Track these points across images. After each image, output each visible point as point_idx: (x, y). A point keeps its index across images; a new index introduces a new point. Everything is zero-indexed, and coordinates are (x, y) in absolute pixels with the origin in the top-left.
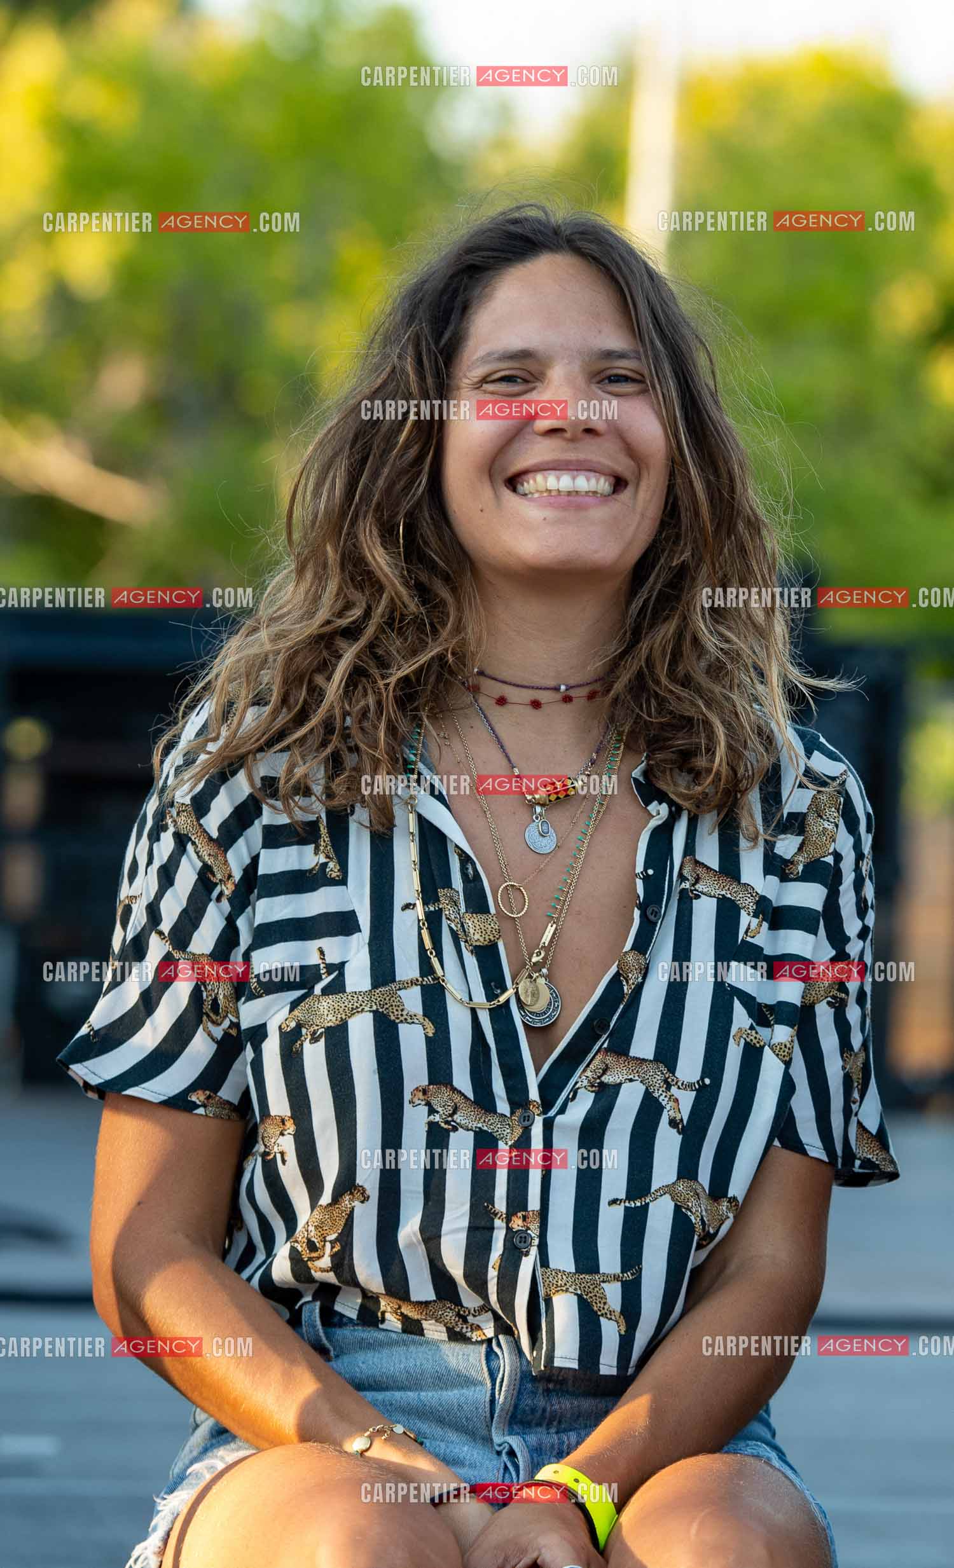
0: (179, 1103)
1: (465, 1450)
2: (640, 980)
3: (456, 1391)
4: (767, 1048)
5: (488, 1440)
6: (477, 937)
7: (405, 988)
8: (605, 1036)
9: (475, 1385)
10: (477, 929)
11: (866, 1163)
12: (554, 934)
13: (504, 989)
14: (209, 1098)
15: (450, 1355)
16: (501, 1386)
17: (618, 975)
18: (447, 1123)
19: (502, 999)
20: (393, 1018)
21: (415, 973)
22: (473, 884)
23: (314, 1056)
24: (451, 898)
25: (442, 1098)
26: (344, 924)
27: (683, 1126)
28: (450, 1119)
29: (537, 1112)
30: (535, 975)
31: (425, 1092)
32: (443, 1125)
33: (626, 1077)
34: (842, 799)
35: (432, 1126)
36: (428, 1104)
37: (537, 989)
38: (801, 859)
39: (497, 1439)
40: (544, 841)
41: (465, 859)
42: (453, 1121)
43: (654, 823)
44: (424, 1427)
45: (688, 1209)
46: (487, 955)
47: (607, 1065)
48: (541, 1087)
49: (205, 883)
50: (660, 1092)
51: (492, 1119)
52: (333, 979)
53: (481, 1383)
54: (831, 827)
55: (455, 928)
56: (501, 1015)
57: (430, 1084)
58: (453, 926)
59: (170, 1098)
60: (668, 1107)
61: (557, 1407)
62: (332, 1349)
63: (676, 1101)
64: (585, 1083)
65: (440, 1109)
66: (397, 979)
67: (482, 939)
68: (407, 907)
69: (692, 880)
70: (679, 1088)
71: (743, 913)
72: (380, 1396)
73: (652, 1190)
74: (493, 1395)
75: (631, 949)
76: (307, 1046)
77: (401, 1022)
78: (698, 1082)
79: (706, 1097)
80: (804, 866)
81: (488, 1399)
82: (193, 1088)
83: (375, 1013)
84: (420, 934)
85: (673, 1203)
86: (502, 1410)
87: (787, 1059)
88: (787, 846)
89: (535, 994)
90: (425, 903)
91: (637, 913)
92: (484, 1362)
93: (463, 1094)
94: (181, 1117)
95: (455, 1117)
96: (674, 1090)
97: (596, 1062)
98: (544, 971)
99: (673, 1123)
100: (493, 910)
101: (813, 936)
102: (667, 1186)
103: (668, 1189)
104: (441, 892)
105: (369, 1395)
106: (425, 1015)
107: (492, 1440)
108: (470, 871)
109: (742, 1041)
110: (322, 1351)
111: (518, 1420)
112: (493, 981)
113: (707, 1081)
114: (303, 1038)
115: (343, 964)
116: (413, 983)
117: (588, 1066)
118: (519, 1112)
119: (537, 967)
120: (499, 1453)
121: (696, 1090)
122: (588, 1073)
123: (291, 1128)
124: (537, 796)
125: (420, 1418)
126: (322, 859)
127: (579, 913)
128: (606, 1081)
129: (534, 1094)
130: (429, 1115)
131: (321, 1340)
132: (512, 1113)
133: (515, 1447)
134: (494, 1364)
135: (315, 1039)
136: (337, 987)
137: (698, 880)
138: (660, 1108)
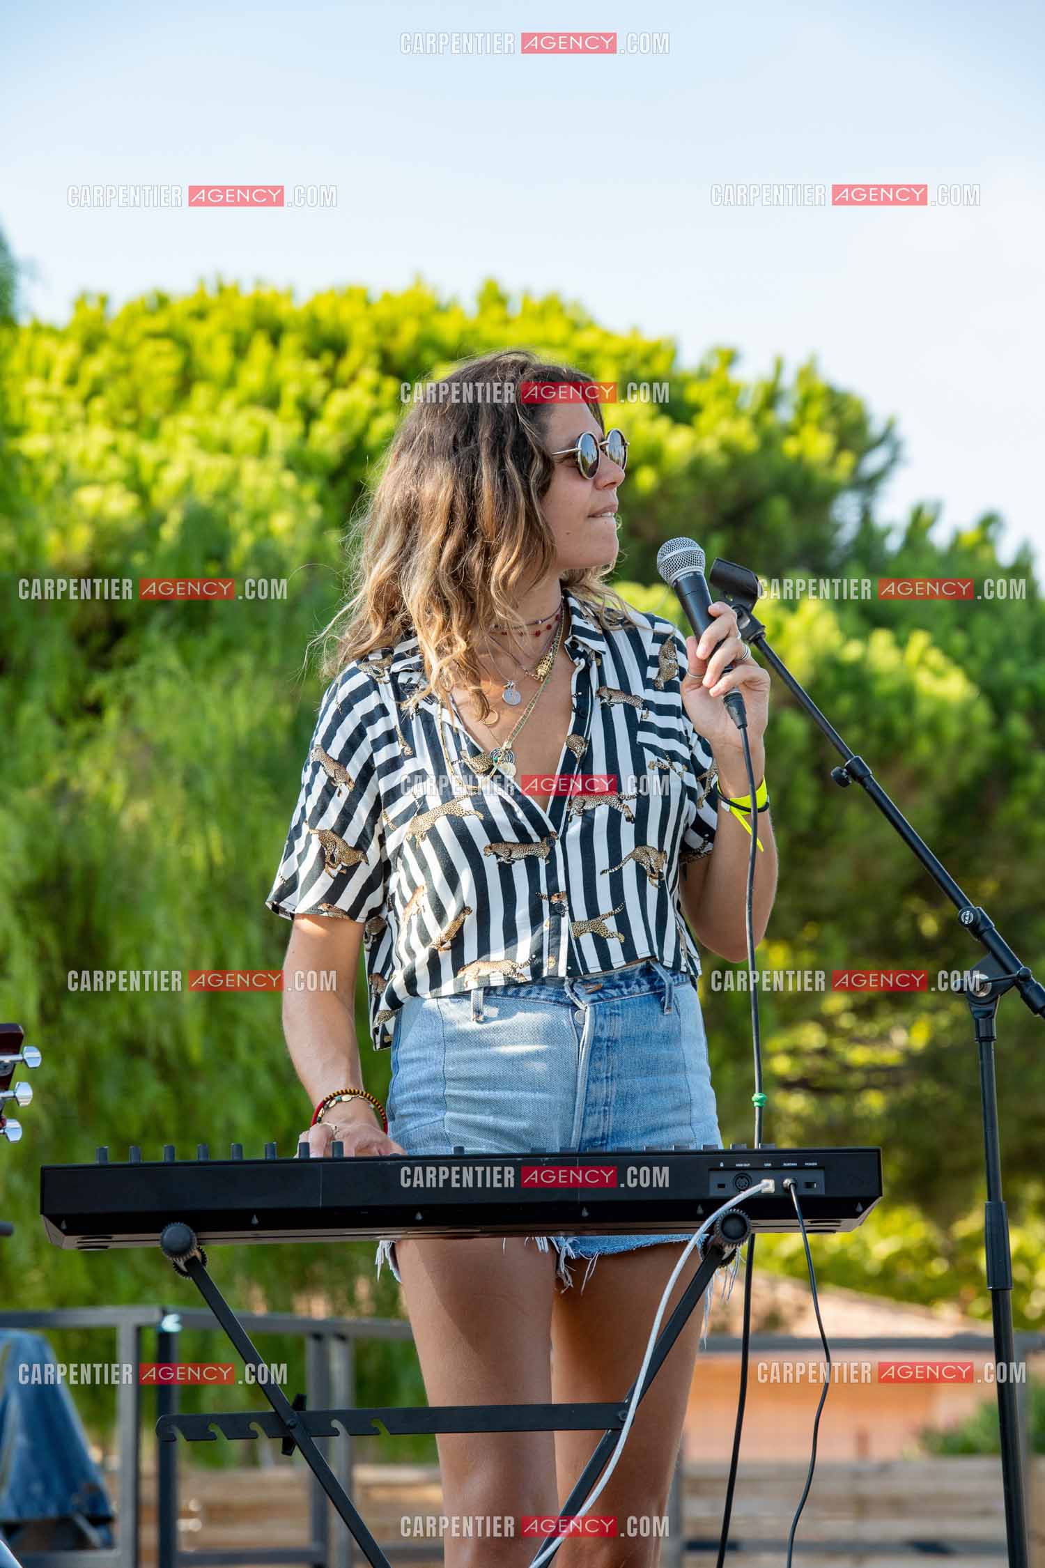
2: (584, 749)
4: (671, 770)
7: (461, 800)
18: (509, 860)
20: (458, 815)
23: (426, 845)
25: (502, 849)
27: (634, 819)
28: (509, 857)
29: (555, 837)
31: (491, 848)
32: (506, 862)
33: (596, 804)
34: (676, 646)
35: (501, 865)
36: (495, 853)
38: (660, 679)
40: (514, 698)
42: (511, 858)
43: (578, 669)
45: (644, 863)
50: (617, 805)
51: (532, 847)
52: (422, 807)
54: (673, 662)
57: (492, 843)
60: (624, 812)
63: (627, 807)
64: (575, 812)
65: (502, 854)
69: (607, 698)
71: (638, 708)
73: (623, 859)
75: (574, 732)
76: (420, 842)
77: (465, 817)
79: (643, 801)
80: (664, 683)
83: (448, 815)
85: (635, 860)
88: (652, 672)
91: (573, 714)
93: (512, 843)
95: (512, 855)
96: (625, 802)
99: (628, 819)
103: (632, 855)
106: (476, 809)
109: (655, 769)
118: (545, 839)
126: (402, 747)
128: (586, 809)
129: (551, 828)
130: (497, 858)
132: (542, 840)
135: (423, 839)
136: (425, 809)
137: (611, 697)
138: (619, 814)
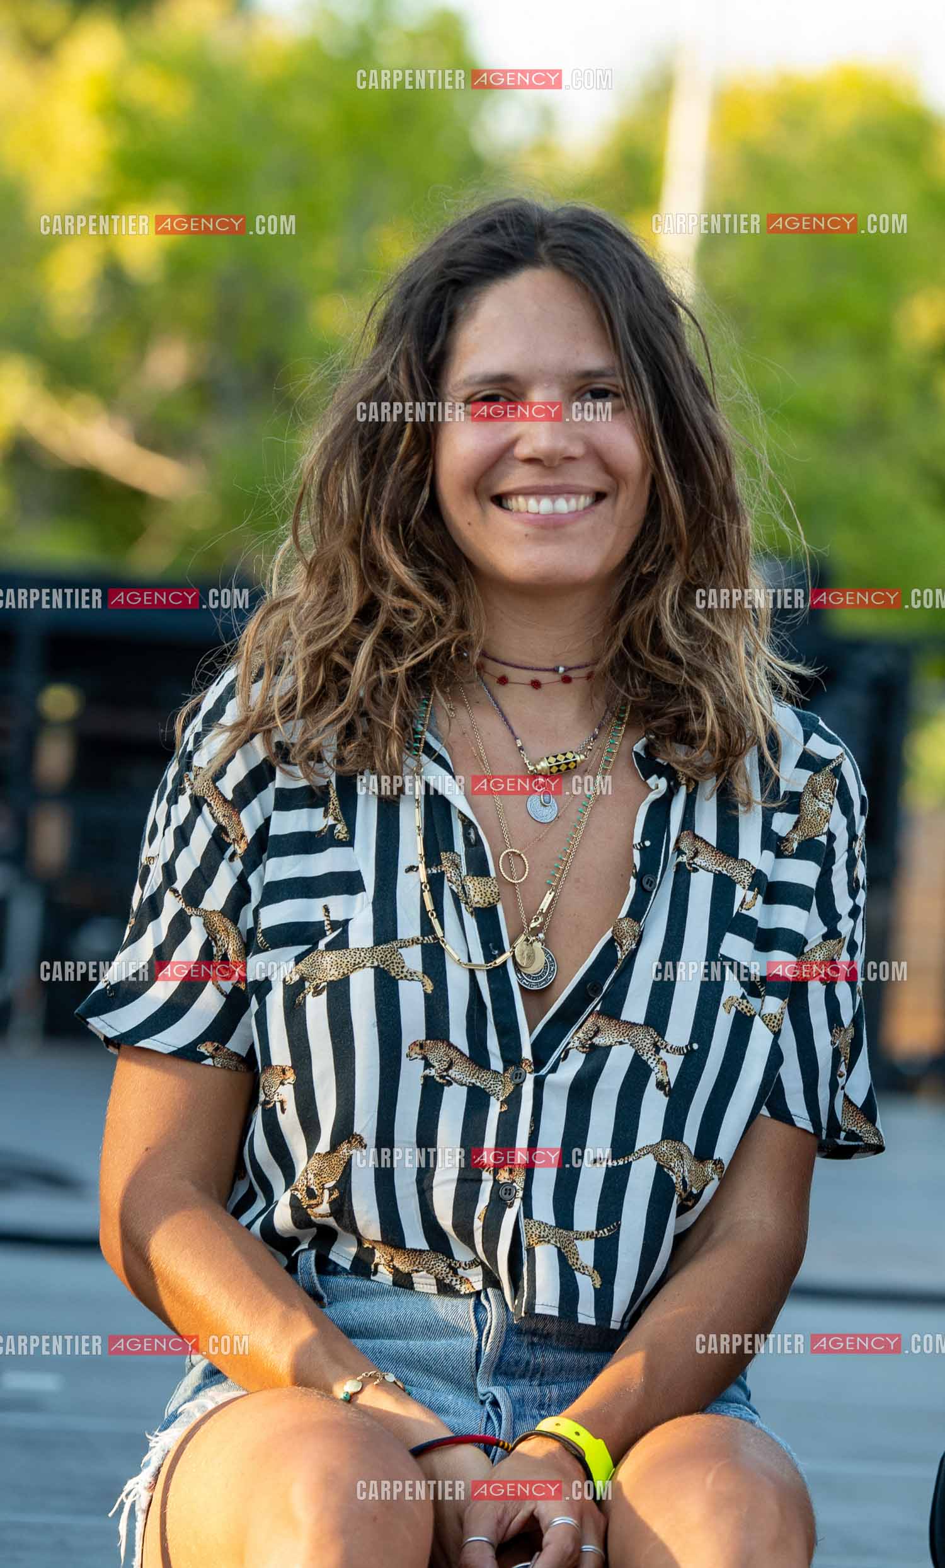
0: (188, 1054)
1: (449, 1397)
2: (634, 946)
3: (443, 1341)
4: (757, 1018)
5: (472, 1390)
6: (477, 899)
7: (406, 946)
8: (598, 999)
9: (462, 1336)
10: (477, 891)
11: (851, 1135)
12: (553, 900)
13: (502, 951)
14: (217, 1049)
15: (439, 1306)
16: (488, 1338)
17: (611, 941)
18: (442, 1077)
19: (499, 961)
20: (393, 974)
21: (416, 932)
22: (475, 848)
23: (316, 1009)
24: (453, 861)
25: (439, 1055)
26: (349, 883)
27: (670, 1088)
28: (445, 1074)
29: (528, 1069)
30: (531, 939)
31: (422, 1046)
32: (438, 1079)
33: (616, 1040)
34: (837, 781)
35: (428, 1081)
36: (425, 1058)
37: (533, 952)
38: (795, 836)
39: (481, 1389)
40: (546, 811)
41: (468, 824)
42: (448, 1076)
43: (653, 796)
44: (412, 1375)
45: (670, 1169)
46: (487, 918)
47: (598, 1028)
48: (535, 1046)
49: (219, 843)
50: (649, 1055)
51: (486, 1075)
52: (337, 935)
53: (469, 1334)
54: (825, 808)
55: (456, 891)
56: (498, 976)
57: (426, 1040)
58: (454, 887)
59: (179, 1049)
60: (656, 1070)
61: (540, 1360)
62: (325, 1296)
63: (665, 1064)
64: (577, 1043)
65: (436, 1064)
66: (399, 938)
67: (482, 901)
68: (411, 869)
69: (690, 854)
70: (667, 1051)
71: (739, 888)
72: (369, 1343)
73: (636, 1150)
74: (479, 1346)
75: (626, 916)
76: (310, 999)
77: (402, 978)
78: (686, 1047)
79: (694, 1061)
80: (799, 844)
81: (474, 1350)
82: (201, 1039)
83: (376, 968)
84: (422, 897)
85: (656, 1163)
86: (487, 1360)
87: (777, 1030)
88: (782, 823)
89: (531, 957)
90: (428, 866)
91: (633, 882)
92: (472, 1314)
93: (459, 1050)
94: (188, 1067)
95: (450, 1072)
96: (663, 1053)
97: (588, 1023)
98: (541, 936)
99: (660, 1085)
100: (493, 874)
101: (806, 912)
102: (651, 1146)
103: (652, 1149)
104: (443, 855)
105: (359, 1342)
106: (424, 972)
107: (476, 1389)
108: (473, 836)
109: (733, 1010)
110: (317, 1298)
111: (503, 1370)
112: (491, 941)
113: (695, 1046)
114: (306, 991)
115: (347, 921)
116: (414, 941)
117: (580, 1027)
118: (512, 1069)
119: (535, 931)
120: (483, 1403)
121: (684, 1054)
122: (580, 1035)
123: (291, 1077)
124: (539, 767)
125: (407, 1366)
126: (331, 821)
127: (577, 881)
128: (597, 1043)
129: (527, 1053)
130: (425, 1069)
131: (315, 1287)
132: (505, 1070)
133: (498, 1397)
134: (481, 1316)
135: (317, 992)
136: (340, 943)
137: (696, 854)
138: (649, 1071)
